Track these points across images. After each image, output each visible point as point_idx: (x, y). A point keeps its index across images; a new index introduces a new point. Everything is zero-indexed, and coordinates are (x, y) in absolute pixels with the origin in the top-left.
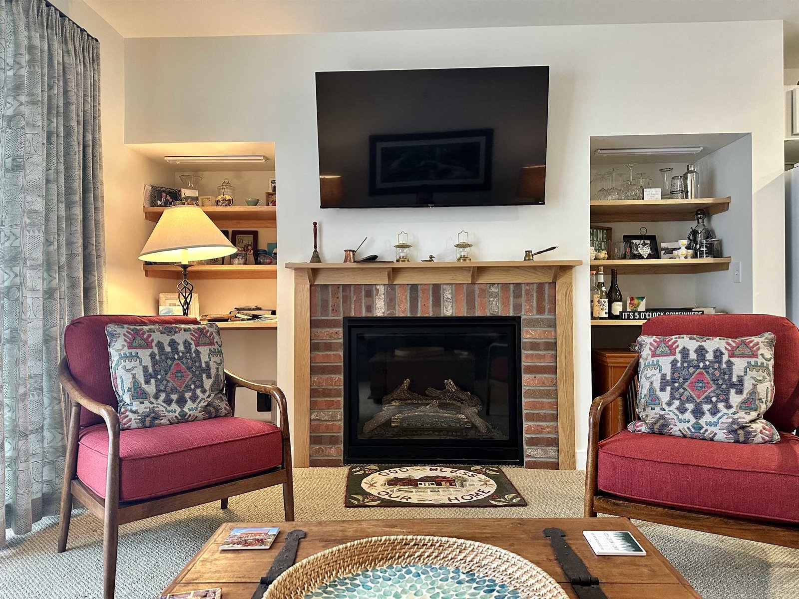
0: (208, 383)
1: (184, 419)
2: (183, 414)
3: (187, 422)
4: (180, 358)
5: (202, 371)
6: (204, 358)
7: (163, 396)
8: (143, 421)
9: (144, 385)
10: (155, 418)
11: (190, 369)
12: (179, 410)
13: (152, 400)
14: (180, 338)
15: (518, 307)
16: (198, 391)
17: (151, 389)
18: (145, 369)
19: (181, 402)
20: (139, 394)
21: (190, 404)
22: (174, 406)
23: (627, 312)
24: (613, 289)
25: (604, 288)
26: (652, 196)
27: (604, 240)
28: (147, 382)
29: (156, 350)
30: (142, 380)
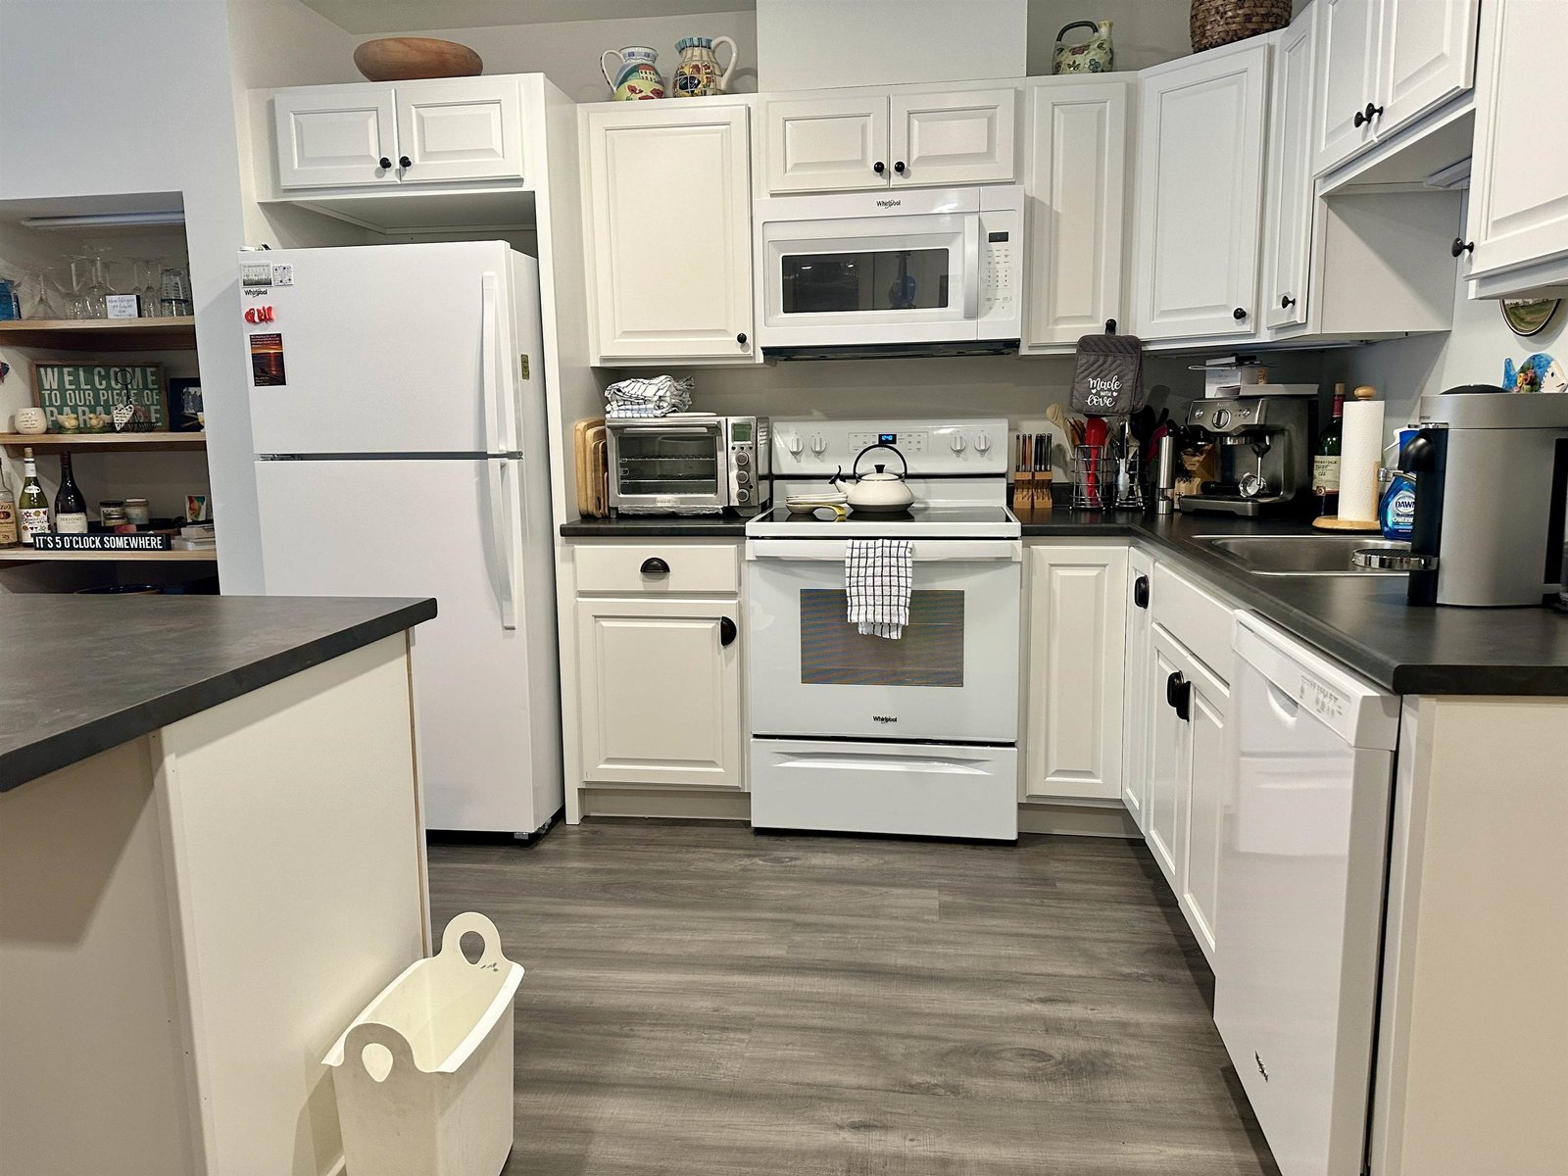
23: (47, 535)
24: (63, 491)
25: (33, 490)
26: (120, 312)
27: (151, 386)
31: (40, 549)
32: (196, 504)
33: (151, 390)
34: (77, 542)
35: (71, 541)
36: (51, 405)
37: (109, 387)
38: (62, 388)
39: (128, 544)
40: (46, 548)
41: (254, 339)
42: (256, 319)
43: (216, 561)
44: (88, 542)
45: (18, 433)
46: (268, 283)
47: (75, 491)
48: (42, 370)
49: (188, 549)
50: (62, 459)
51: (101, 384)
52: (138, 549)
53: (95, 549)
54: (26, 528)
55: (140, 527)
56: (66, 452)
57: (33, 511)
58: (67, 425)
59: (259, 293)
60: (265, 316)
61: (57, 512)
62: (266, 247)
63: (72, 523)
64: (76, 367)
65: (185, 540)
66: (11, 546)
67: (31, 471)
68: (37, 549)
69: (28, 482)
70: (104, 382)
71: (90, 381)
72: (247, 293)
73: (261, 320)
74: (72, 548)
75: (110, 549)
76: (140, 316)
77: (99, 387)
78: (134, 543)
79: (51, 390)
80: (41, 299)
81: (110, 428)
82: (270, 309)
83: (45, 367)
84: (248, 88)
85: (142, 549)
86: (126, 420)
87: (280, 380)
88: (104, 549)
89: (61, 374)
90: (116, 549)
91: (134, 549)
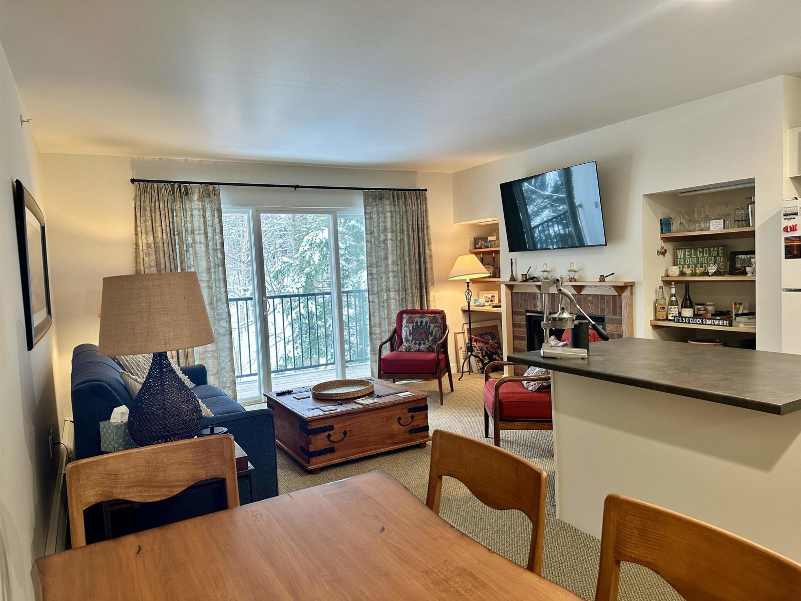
0: (430, 338)
1: (419, 351)
2: (419, 349)
3: (420, 352)
4: (423, 328)
5: (430, 333)
6: (431, 328)
7: (414, 341)
8: (406, 349)
9: (408, 337)
10: (410, 349)
11: (425, 332)
12: (418, 347)
13: (410, 342)
14: (424, 320)
15: (603, 310)
16: (426, 341)
17: (410, 338)
18: (410, 331)
19: (420, 344)
20: (407, 340)
21: (422, 346)
22: (417, 346)
23: (677, 317)
24: (685, 299)
25: (674, 299)
26: (716, 227)
27: (720, 255)
28: (410, 336)
29: (415, 324)
30: (408, 335)
31: (676, 322)
32: (738, 306)
34: (692, 321)
35: (689, 320)
36: (680, 264)
37: (703, 256)
38: (684, 258)
39: (714, 323)
40: (679, 322)
41: (786, 239)
42: (789, 230)
43: (755, 334)
44: (696, 321)
45: (668, 276)
46: (796, 214)
47: (690, 299)
48: (678, 250)
49: (741, 326)
50: (686, 286)
51: (700, 255)
52: (718, 325)
53: (699, 324)
54: (670, 314)
55: (712, 315)
56: (687, 283)
57: (673, 307)
58: (687, 273)
59: (792, 218)
60: (794, 228)
61: (682, 308)
62: (796, 198)
63: (687, 312)
64: (691, 249)
65: (738, 322)
66: (664, 320)
67: (673, 291)
68: (675, 322)
69: (672, 295)
70: (701, 254)
71: (696, 254)
72: (785, 219)
73: (791, 230)
74: (689, 323)
75: (706, 324)
76: (724, 228)
77: (699, 256)
78: (716, 322)
79: (681, 258)
80: (681, 223)
81: (706, 274)
83: (679, 249)
84: (791, 127)
85: (720, 325)
86: (714, 271)
87: (798, 256)
88: (703, 324)
89: (685, 252)
90: (708, 324)
91: (716, 325)
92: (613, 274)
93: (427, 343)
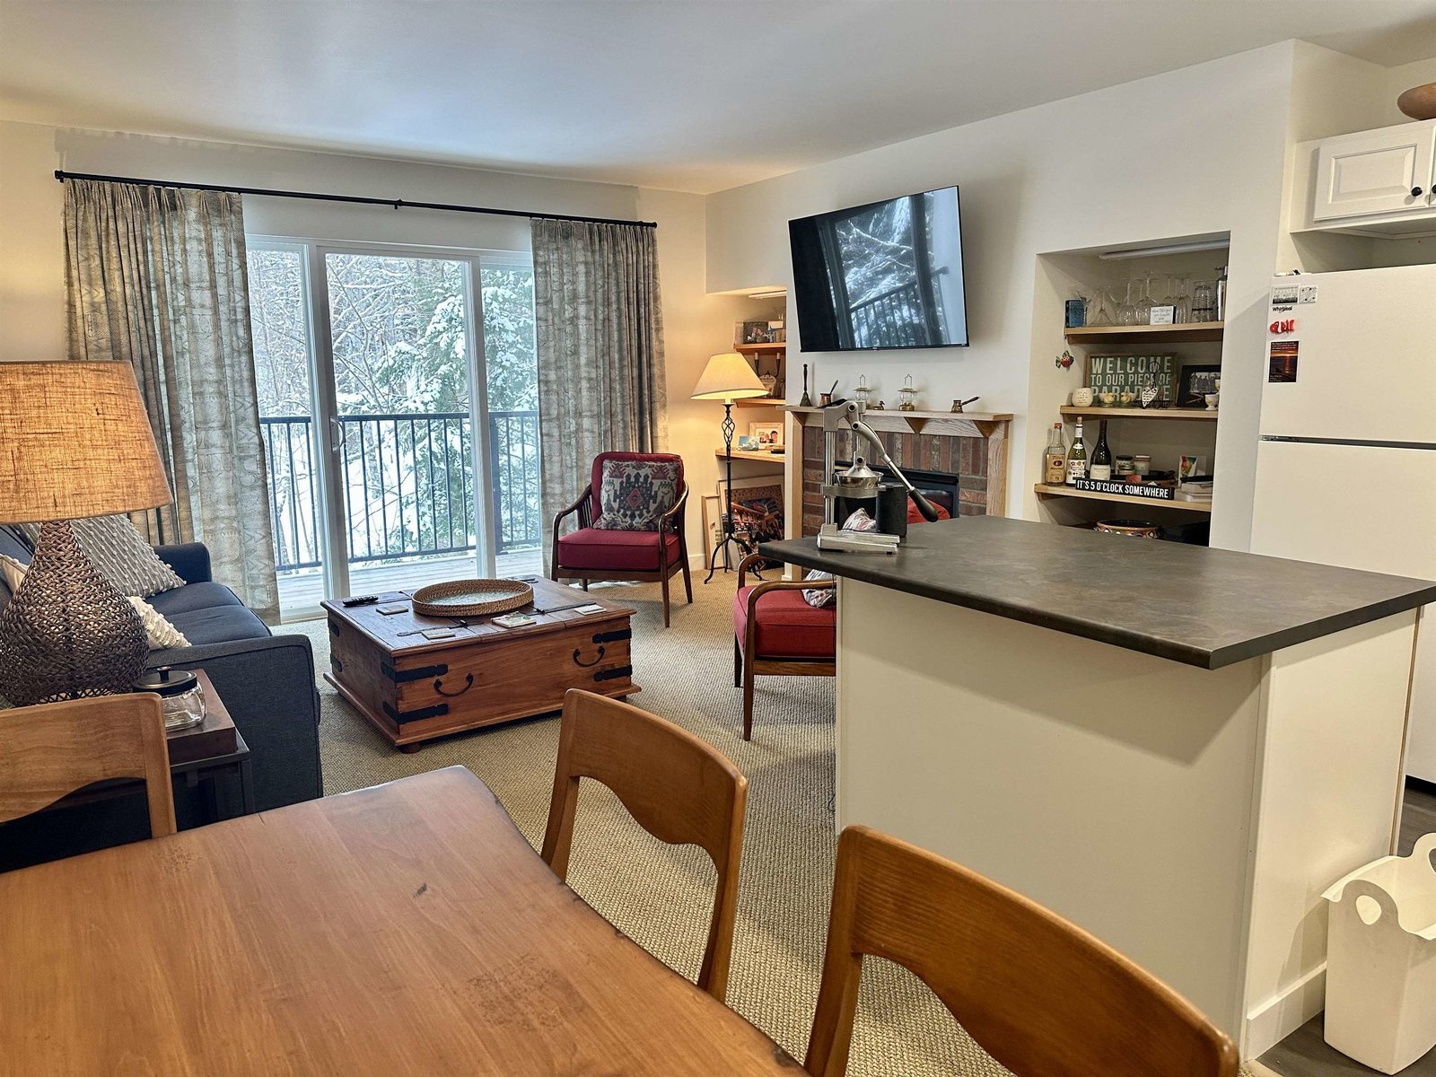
0: (652, 507)
1: (631, 528)
2: (631, 525)
3: (633, 530)
4: (639, 487)
5: (651, 497)
6: (655, 488)
7: (622, 511)
8: (607, 525)
9: (612, 503)
10: (614, 525)
11: (642, 495)
12: (630, 521)
13: (616, 513)
14: (643, 472)
15: (955, 464)
16: (645, 511)
17: (616, 506)
18: (616, 491)
19: (633, 517)
20: (610, 509)
21: (637, 519)
22: (628, 519)
23: (1083, 479)
24: (1098, 448)
25: (1079, 446)
26: (1160, 319)
27: (1166, 371)
28: (615, 501)
29: (624, 479)
30: (612, 499)
31: (1079, 489)
32: (1188, 463)
33: (1166, 374)
34: (1106, 487)
35: (1102, 486)
36: (1095, 385)
37: (1136, 372)
38: (1104, 373)
39: (1143, 492)
40: (1083, 489)
41: (1274, 346)
42: (1279, 330)
43: (1210, 513)
44: (1113, 487)
45: (1073, 406)
46: (1294, 301)
47: (1106, 449)
48: (1093, 360)
49: (1187, 499)
50: (1101, 425)
51: (1131, 369)
52: (1150, 496)
53: (1118, 493)
54: (1070, 473)
55: (1144, 478)
56: (1104, 421)
57: (1076, 461)
58: (1106, 401)
59: (1286, 309)
60: (1288, 328)
61: (1092, 463)
62: (1296, 272)
63: (1101, 472)
64: (1116, 358)
65: (1184, 492)
66: (1059, 484)
67: (1079, 434)
68: (1077, 489)
69: (1077, 441)
70: (1133, 368)
71: (1123, 368)
72: (1275, 309)
73: (1283, 330)
74: (1101, 491)
75: (1129, 494)
76: (1174, 322)
77: (1129, 372)
78: (1147, 492)
79: (1097, 374)
80: (1102, 310)
81: (1137, 404)
82: (1292, 321)
83: (1095, 358)
84: (1300, 140)
85: (1153, 497)
86: (1151, 399)
87: (1292, 378)
88: (1125, 494)
89: (1105, 362)
90: (1133, 495)
91: (1146, 496)
92: (977, 398)
93: (646, 514)
